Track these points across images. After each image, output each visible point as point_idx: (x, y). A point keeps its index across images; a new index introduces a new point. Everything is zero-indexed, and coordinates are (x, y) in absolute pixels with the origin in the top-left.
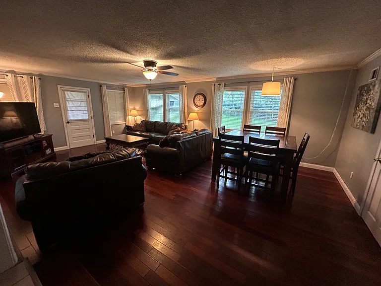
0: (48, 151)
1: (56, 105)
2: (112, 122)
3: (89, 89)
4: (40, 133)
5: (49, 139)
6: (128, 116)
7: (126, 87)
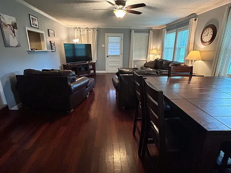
0: (92, 72)
1: (103, 46)
2: (134, 59)
3: (123, 34)
4: (92, 61)
5: (94, 65)
6: (149, 54)
7: (152, 30)
